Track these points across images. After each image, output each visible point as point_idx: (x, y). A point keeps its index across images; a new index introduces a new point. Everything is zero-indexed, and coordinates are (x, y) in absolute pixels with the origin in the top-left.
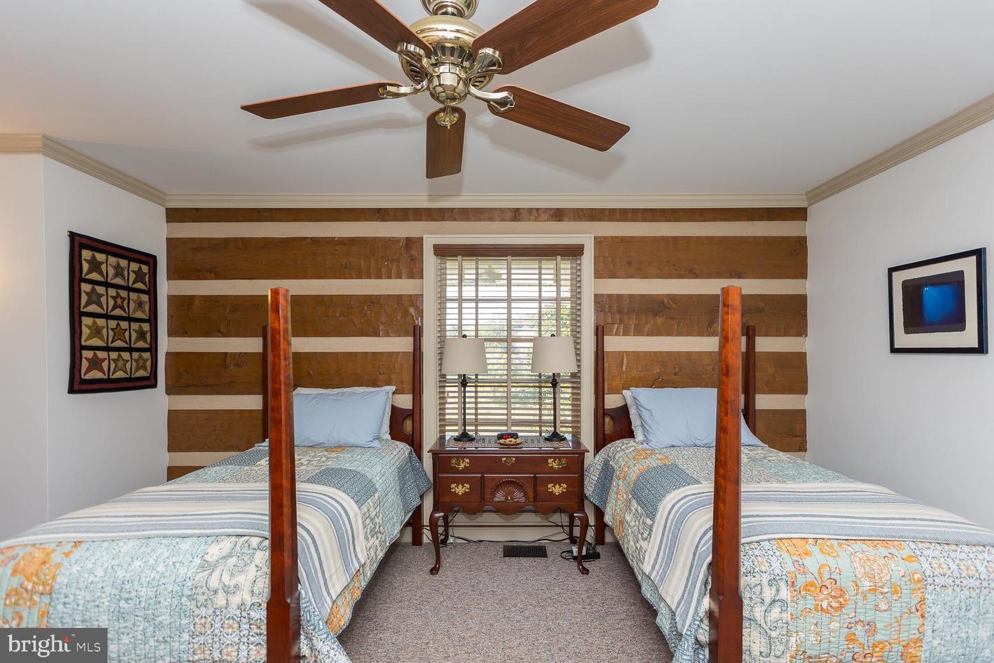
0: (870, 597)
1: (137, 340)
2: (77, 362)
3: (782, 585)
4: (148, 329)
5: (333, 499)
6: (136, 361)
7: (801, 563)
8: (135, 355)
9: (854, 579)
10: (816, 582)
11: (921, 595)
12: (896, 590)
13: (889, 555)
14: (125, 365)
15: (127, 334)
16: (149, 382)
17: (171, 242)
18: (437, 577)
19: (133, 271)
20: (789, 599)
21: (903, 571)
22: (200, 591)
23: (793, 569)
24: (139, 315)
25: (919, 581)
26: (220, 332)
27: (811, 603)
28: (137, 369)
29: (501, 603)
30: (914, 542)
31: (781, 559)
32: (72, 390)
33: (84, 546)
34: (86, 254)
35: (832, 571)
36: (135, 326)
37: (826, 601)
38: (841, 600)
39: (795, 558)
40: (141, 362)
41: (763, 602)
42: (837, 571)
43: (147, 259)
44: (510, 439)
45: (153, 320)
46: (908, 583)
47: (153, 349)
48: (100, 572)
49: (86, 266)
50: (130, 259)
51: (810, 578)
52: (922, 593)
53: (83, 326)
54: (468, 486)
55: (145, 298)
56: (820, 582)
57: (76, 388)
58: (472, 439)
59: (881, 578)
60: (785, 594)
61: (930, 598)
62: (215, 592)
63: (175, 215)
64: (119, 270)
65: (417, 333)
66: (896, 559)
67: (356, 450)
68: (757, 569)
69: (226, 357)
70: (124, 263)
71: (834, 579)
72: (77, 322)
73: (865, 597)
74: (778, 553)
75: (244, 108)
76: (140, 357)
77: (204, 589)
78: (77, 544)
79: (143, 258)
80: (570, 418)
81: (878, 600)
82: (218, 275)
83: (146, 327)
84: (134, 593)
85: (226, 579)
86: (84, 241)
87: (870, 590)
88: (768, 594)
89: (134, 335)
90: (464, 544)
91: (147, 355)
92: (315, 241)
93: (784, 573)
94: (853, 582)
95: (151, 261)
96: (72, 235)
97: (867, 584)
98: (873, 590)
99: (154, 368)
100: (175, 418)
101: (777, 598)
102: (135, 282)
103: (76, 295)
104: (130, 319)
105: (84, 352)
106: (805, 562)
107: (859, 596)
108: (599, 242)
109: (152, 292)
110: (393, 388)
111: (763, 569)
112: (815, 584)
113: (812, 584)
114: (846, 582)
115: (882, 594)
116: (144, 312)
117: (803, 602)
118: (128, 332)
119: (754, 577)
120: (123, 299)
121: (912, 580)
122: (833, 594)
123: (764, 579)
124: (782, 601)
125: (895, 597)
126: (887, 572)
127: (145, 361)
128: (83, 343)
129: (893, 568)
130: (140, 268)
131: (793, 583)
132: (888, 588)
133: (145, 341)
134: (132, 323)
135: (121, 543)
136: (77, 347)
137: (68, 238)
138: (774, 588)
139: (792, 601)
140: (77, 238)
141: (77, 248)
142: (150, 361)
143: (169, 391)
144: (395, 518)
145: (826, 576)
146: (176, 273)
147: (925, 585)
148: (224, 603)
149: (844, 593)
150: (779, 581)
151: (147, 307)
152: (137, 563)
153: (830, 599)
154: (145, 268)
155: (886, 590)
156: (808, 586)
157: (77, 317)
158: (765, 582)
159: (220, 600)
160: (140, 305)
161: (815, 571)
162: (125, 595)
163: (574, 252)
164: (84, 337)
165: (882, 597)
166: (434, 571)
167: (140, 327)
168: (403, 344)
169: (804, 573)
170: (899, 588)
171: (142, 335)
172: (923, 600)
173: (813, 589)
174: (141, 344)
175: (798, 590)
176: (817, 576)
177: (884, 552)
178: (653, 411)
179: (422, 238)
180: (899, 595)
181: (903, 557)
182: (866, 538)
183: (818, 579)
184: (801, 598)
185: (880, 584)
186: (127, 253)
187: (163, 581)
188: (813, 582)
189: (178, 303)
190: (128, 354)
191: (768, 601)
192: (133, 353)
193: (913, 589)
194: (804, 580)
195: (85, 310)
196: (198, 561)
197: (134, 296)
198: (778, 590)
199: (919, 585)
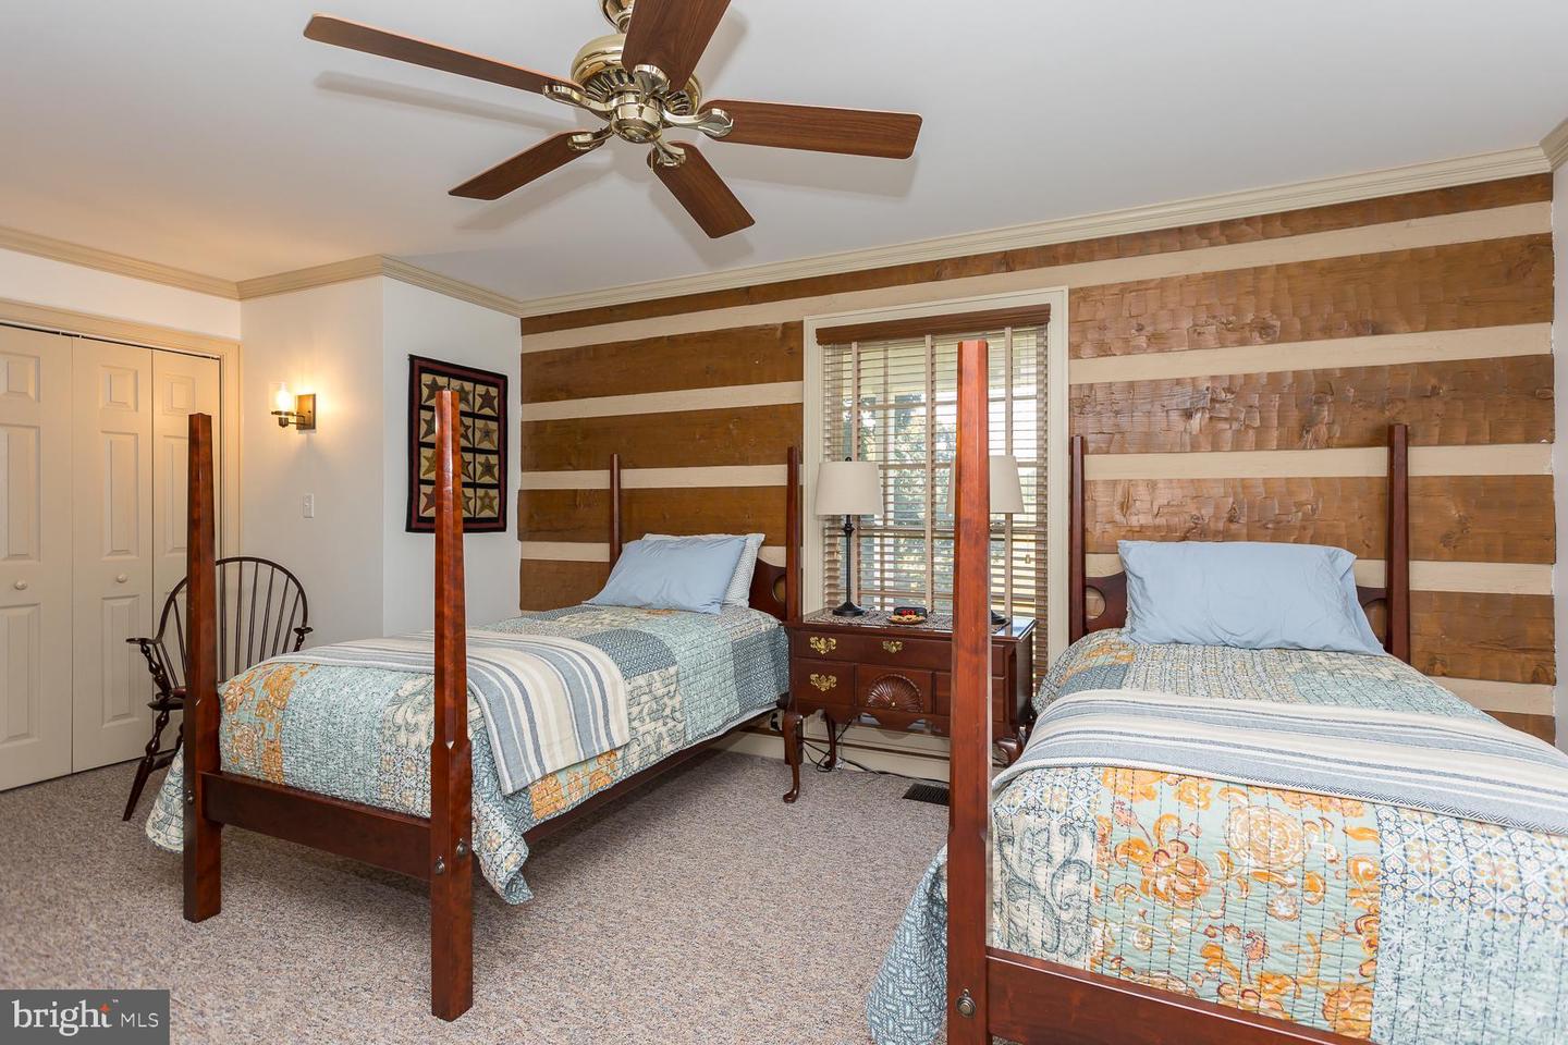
0: (1258, 888)
1: (483, 475)
2: (415, 497)
3: (1085, 837)
4: (497, 462)
5: (584, 658)
6: (481, 498)
7: (1126, 807)
8: (481, 492)
9: (1225, 849)
10: (1147, 842)
11: (1369, 903)
12: (1312, 884)
13: (1319, 823)
14: (467, 503)
15: (471, 467)
16: (498, 524)
17: (528, 360)
18: (790, 806)
19: (479, 395)
20: (1095, 863)
21: (1334, 853)
22: (387, 725)
23: (1110, 815)
24: (486, 445)
25: (1367, 876)
26: (570, 464)
27: (1135, 877)
28: (482, 509)
29: (854, 853)
30: (1395, 808)
31: (1093, 796)
32: (409, 529)
33: (318, 668)
34: (426, 378)
35: (1183, 829)
36: (481, 458)
37: (1165, 878)
38: (1195, 881)
39: (1121, 798)
40: (487, 501)
41: (1049, 859)
42: (1193, 830)
43: (497, 380)
44: (909, 616)
45: (502, 451)
46: (1344, 876)
47: (502, 486)
48: (318, 695)
49: (425, 392)
50: (476, 382)
51: (1137, 834)
52: (1371, 899)
53: (422, 458)
54: (834, 679)
55: (493, 425)
56: (1155, 844)
57: (414, 526)
58: (859, 613)
59: (1281, 856)
60: (1087, 852)
61: (1390, 914)
62: (399, 728)
63: (531, 326)
64: (463, 395)
65: (793, 459)
66: (1329, 829)
67: (685, 614)
68: (1045, 805)
69: (576, 496)
70: (468, 386)
71: (1183, 843)
72: (415, 453)
73: (1245, 887)
74: (1094, 786)
75: (452, 193)
76: (486, 494)
77: (390, 724)
78: (315, 665)
79: (491, 379)
80: (1033, 592)
81: (1272, 897)
82: (571, 394)
83: (494, 459)
84: (338, 719)
85: (409, 716)
86: (424, 364)
87: (1255, 874)
88: (1060, 848)
89: (479, 469)
90: (857, 772)
91: (494, 493)
92: (672, 340)
93: (1089, 818)
94: (1221, 853)
95: (501, 382)
96: (412, 358)
97: (1248, 863)
98: (1265, 876)
99: (502, 509)
100: (528, 568)
101: (1074, 858)
102: (481, 407)
103: (415, 424)
104: (475, 451)
105: (422, 486)
106: (1135, 807)
107: (1232, 882)
108: (1079, 297)
109: (502, 418)
110: (762, 537)
111: (1055, 806)
112: (1145, 845)
113: (1140, 845)
114: (1207, 851)
115: (1282, 886)
116: (492, 442)
117: (1122, 873)
118: (472, 464)
119: (1040, 817)
120: (468, 427)
121: (1351, 871)
122: (1179, 868)
123: (1054, 823)
124: (1081, 863)
125: (1309, 896)
126: (1296, 847)
127: (492, 499)
128: (422, 477)
129: (1312, 844)
130: (488, 391)
131: (1104, 836)
132: (1295, 877)
133: (492, 476)
134: (477, 455)
135: (343, 670)
136: (416, 481)
137: (408, 363)
138: (1070, 840)
139: (1100, 867)
140: (416, 361)
141: (416, 373)
142: (498, 499)
143: (524, 535)
144: (712, 706)
145: (1169, 834)
146: (531, 395)
147: (1382, 886)
148: (404, 742)
149: (1201, 869)
150: (1080, 831)
151: (495, 437)
152: (346, 689)
153: (1174, 877)
154: (494, 391)
155: (1290, 880)
156: (1130, 847)
157: (416, 447)
158: (1055, 827)
159: (402, 738)
160: (487, 434)
161: (1149, 825)
162: (333, 720)
163: (1035, 318)
164: (423, 470)
165: (1282, 891)
166: (789, 798)
167: (487, 459)
168: (772, 475)
169: (1129, 824)
170: (1319, 882)
171: (488, 469)
172: (1373, 915)
173: (1141, 853)
174: (487, 480)
175: (1113, 851)
176: (1151, 833)
177: (1312, 813)
178: (1145, 580)
179: (802, 322)
180: (1320, 894)
181: (1348, 828)
182: (1285, 787)
183: (1153, 838)
184: (1116, 865)
185: (1280, 867)
186: (473, 375)
187: (362, 710)
188: (1142, 842)
189: (533, 430)
190: (472, 490)
191: (1058, 859)
192: (478, 490)
193: (1353, 889)
194: (1126, 835)
195: (424, 440)
196: (392, 694)
197: (480, 423)
198: (1076, 845)
199: (1367, 884)
